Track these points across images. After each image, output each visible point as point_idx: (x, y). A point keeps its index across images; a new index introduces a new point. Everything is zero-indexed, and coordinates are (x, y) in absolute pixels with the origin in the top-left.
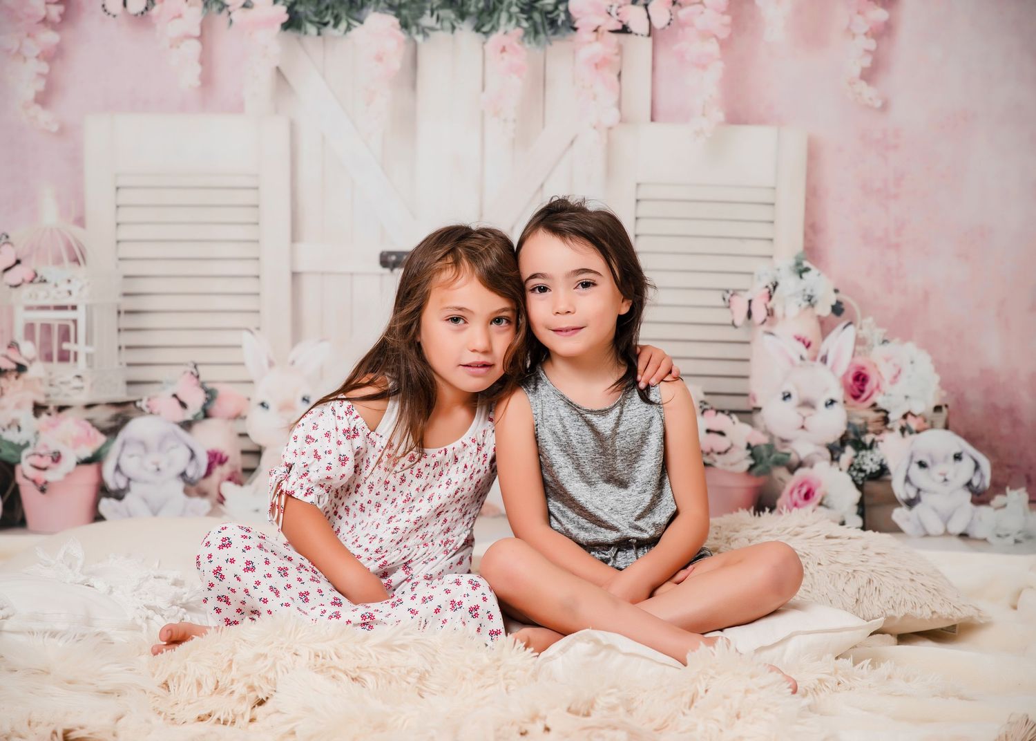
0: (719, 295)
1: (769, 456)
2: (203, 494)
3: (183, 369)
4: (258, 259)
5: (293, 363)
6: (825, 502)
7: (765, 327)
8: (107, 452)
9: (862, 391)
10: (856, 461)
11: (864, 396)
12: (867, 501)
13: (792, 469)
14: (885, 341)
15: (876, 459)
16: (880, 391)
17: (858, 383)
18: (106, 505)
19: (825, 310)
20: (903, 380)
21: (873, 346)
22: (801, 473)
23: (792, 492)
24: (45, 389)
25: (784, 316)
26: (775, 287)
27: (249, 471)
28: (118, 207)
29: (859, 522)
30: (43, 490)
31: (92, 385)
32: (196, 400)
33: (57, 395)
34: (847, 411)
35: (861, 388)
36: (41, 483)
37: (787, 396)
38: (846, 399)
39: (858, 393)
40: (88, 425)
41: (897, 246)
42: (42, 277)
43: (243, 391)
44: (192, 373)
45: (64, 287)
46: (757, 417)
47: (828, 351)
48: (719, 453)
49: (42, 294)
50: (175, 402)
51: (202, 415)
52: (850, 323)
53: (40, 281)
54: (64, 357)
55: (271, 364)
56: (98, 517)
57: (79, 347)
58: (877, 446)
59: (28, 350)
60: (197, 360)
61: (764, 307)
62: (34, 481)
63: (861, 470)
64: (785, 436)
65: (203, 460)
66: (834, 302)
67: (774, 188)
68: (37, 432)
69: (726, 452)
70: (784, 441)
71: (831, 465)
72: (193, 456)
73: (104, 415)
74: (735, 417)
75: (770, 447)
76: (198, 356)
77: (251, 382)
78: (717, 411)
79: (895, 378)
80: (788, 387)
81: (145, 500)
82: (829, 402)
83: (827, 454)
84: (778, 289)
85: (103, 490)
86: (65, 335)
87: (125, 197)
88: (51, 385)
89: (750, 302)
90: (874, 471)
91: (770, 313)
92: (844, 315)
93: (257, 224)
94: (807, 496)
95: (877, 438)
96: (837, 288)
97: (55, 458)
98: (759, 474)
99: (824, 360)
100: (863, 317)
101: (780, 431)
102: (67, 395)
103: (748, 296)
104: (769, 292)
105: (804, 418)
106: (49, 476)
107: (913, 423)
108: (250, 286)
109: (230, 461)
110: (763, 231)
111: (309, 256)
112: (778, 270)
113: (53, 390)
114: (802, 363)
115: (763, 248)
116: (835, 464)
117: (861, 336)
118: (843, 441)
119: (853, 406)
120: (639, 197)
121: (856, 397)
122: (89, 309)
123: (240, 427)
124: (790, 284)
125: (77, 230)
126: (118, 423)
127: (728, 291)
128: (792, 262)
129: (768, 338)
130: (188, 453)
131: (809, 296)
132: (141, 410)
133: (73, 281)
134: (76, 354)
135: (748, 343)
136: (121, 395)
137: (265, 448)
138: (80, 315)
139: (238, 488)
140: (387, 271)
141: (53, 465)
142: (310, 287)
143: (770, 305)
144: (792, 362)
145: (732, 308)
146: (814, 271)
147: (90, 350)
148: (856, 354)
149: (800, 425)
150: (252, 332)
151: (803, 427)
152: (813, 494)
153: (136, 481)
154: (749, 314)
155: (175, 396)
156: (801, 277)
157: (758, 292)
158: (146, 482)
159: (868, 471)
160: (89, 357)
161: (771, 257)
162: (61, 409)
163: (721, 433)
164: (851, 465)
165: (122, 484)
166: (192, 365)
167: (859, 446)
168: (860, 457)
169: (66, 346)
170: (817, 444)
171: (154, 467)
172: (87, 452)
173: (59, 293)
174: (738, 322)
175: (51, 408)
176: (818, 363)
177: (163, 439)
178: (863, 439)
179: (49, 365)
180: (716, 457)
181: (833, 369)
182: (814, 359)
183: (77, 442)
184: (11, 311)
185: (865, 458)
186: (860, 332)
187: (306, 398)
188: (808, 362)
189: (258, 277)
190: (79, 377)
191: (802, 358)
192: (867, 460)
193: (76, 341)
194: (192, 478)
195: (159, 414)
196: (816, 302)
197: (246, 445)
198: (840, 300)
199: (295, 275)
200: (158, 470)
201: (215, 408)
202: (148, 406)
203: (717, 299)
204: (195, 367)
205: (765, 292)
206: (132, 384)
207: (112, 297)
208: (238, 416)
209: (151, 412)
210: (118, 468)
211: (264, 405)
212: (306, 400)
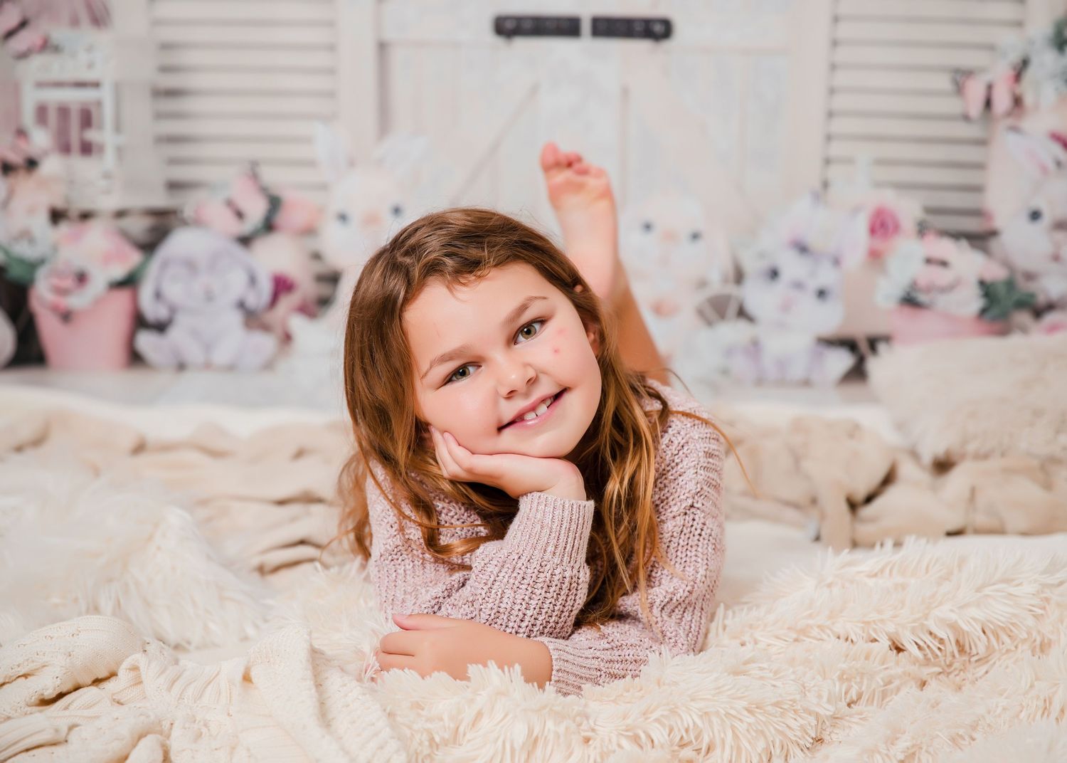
0: (947, 77)
1: (1008, 296)
2: (266, 328)
4: (332, 24)
5: (379, 162)
7: (1010, 121)
13: (1038, 313)
22: (1051, 318)
24: (62, 189)
25: (1037, 105)
26: (1025, 63)
27: (324, 302)
31: (123, 185)
32: (256, 209)
33: (79, 197)
37: (1035, 216)
42: (54, 43)
43: (314, 198)
44: (249, 174)
45: (84, 57)
46: (994, 244)
48: (941, 290)
49: (57, 66)
50: (229, 213)
54: (87, 149)
55: (351, 163)
56: (135, 358)
57: (103, 135)
59: (40, 139)
60: (255, 157)
61: (1009, 92)
64: (1031, 270)
65: (266, 287)
68: (55, 248)
69: (950, 288)
70: (1030, 276)
72: (253, 280)
73: (138, 226)
74: (964, 243)
75: (1010, 284)
76: (257, 152)
77: (325, 187)
78: (941, 234)
81: (194, 335)
84: (1029, 67)
85: (139, 322)
86: (87, 119)
88: (71, 186)
89: (990, 88)
91: (1017, 101)
98: (994, 319)
101: (1023, 262)
102: (90, 198)
103: (986, 79)
104: (1016, 73)
105: (1059, 245)
108: (321, 59)
112: (1031, 42)
113: (74, 193)
114: (1059, 170)
122: (118, 88)
123: (313, 244)
124: (1045, 62)
126: (156, 236)
127: (960, 72)
128: (1049, 31)
129: (1012, 138)
130: (247, 278)
133: (95, 49)
134: (101, 145)
135: (985, 142)
136: (160, 200)
137: (345, 272)
138: (105, 94)
139: (309, 322)
140: (500, 42)
142: (400, 62)
143: (1018, 89)
144: (1044, 170)
145: (965, 93)
147: (121, 140)
149: (1052, 255)
150: (327, 122)
151: (1056, 258)
153: (182, 311)
154: (988, 103)
155: (230, 203)
156: (1062, 52)
157: (1000, 73)
158: (195, 312)
160: (120, 151)
161: (1020, 24)
162: (86, 216)
163: (944, 264)
165: (163, 313)
166: (249, 163)
169: (88, 135)
171: (204, 294)
172: (119, 272)
173: (77, 65)
174: (972, 114)
175: (73, 214)
177: (215, 258)
179: (67, 159)
180: (937, 294)
183: (107, 259)
184: (16, 90)
187: (398, 208)
189: (333, 48)
190: (106, 176)
191: (1059, 164)
193: (101, 129)
194: (252, 309)
195: (209, 226)
199: (382, 46)
200: (209, 297)
201: (281, 219)
203: (943, 82)
204: (254, 165)
205: (1011, 73)
206: (174, 186)
207: (145, 71)
208: (309, 231)
209: (198, 223)
210: (158, 295)
211: (343, 218)
212: (397, 210)
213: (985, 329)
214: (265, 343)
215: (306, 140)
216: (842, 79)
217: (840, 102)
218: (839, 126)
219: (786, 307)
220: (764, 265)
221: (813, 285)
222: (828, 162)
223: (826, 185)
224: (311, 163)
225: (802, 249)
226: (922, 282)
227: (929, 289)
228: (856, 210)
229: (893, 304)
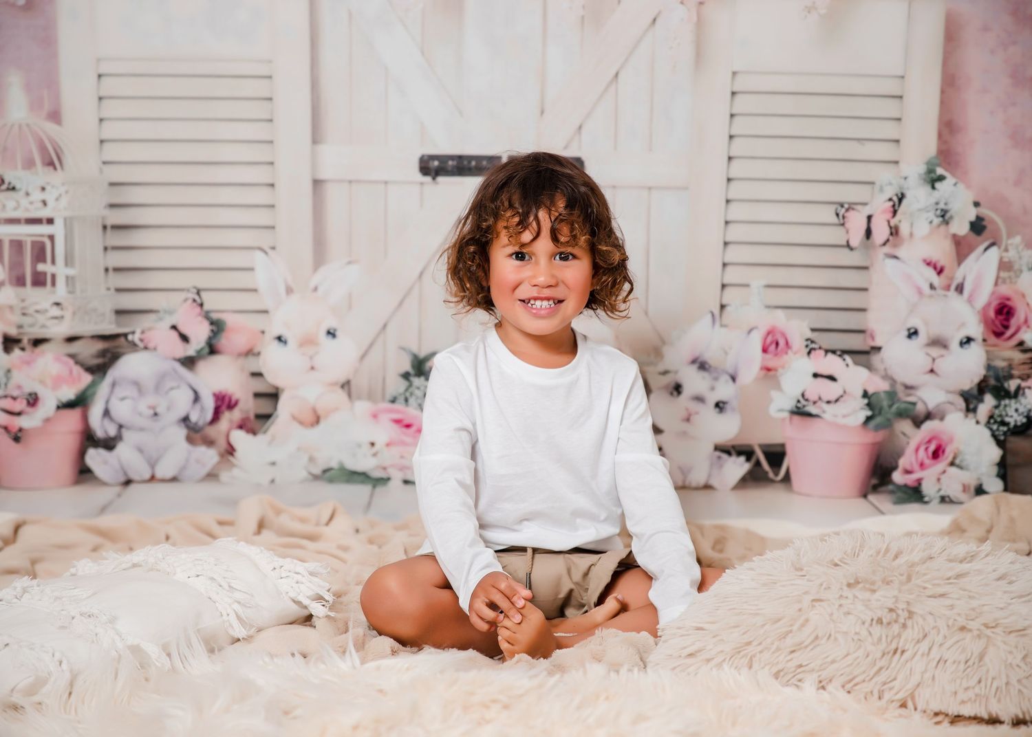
0: (831, 210)
1: (890, 406)
2: (210, 443)
3: (183, 295)
4: (272, 163)
5: (316, 289)
6: (957, 461)
7: (886, 249)
8: (94, 394)
9: (1007, 327)
10: (997, 412)
11: (1009, 333)
12: (1010, 460)
13: (918, 422)
15: (1021, 409)
16: (1028, 327)
17: (1001, 317)
18: (94, 458)
19: (961, 227)
21: (1021, 271)
22: (928, 426)
23: (917, 450)
24: (16, 318)
25: (911, 235)
26: (900, 200)
27: (265, 417)
28: (100, 99)
29: (999, 484)
30: (17, 439)
31: (74, 313)
32: (200, 333)
33: (32, 325)
34: (987, 352)
35: (1005, 323)
36: (15, 429)
37: (913, 333)
38: (986, 337)
39: (1001, 329)
40: (71, 362)
42: (9, 183)
43: (255, 322)
44: (194, 301)
45: (37, 196)
46: (875, 359)
47: (964, 279)
48: (828, 402)
49: (11, 204)
50: (174, 334)
51: (207, 350)
52: (993, 244)
53: (8, 189)
54: (39, 280)
55: (289, 291)
56: (83, 473)
57: (57, 268)
58: (1024, 394)
60: (200, 286)
61: (886, 223)
62: (6, 428)
63: (1003, 423)
64: (909, 382)
65: (209, 404)
66: (973, 218)
67: (903, 77)
68: (9, 371)
69: (837, 401)
70: (909, 388)
71: (966, 416)
72: (197, 398)
73: (88, 350)
74: (848, 358)
75: (892, 395)
76: (201, 280)
77: (266, 312)
78: (827, 351)
80: (915, 322)
81: (140, 450)
82: (965, 340)
83: (962, 404)
84: (905, 202)
85: (89, 439)
86: (40, 253)
87: (109, 87)
88: (24, 314)
89: (869, 218)
90: (1019, 424)
91: (894, 231)
92: (986, 234)
93: (271, 121)
94: (936, 455)
95: (1024, 384)
96: (977, 200)
97: (31, 401)
98: (878, 428)
99: (960, 289)
100: (1010, 236)
101: (903, 376)
102: (43, 326)
103: (867, 211)
104: (894, 206)
105: (934, 360)
106: (24, 422)
108: (261, 196)
109: (240, 405)
110: (889, 130)
111: (333, 160)
112: (906, 178)
113: (26, 321)
114: (933, 292)
115: (885, 152)
116: (971, 415)
117: (1006, 260)
118: (982, 388)
119: (995, 346)
120: (735, 90)
121: (998, 335)
122: (68, 222)
123: (253, 365)
124: (919, 197)
125: (50, 127)
126: (106, 360)
127: (842, 206)
128: (922, 169)
129: (891, 263)
130: (191, 395)
131: (942, 210)
132: (134, 345)
133: (48, 188)
134: (53, 276)
135: (866, 268)
136: (110, 328)
137: (283, 390)
138: (58, 229)
139: (250, 437)
140: (428, 179)
141: (29, 409)
142: (335, 197)
143: (893, 222)
144: (920, 292)
145: (847, 225)
146: (950, 180)
147: (71, 272)
148: (1000, 281)
149: (929, 368)
150: (266, 253)
151: (932, 371)
152: (943, 452)
153: (128, 428)
154: (868, 233)
155: (174, 327)
156: (933, 188)
158: (142, 429)
159: (1012, 424)
160: (69, 280)
161: (897, 162)
162: (37, 342)
163: (832, 378)
164: (991, 417)
165: (112, 431)
166: (195, 291)
167: (1001, 393)
168: (1002, 408)
169: (41, 267)
170: (949, 392)
171: (152, 412)
172: (69, 394)
173: (31, 203)
174: (852, 244)
175: (25, 342)
176: (952, 293)
177: (161, 380)
178: (1006, 385)
179: (20, 290)
180: (825, 406)
181: (970, 301)
182: (948, 288)
183: (58, 382)
185: (1008, 409)
186: (1005, 254)
187: (332, 331)
188: (940, 292)
189: (272, 185)
190: (57, 304)
191: (932, 287)
192: (1011, 411)
193: (53, 262)
194: (196, 424)
195: (155, 349)
196: (951, 217)
197: (260, 387)
198: (981, 215)
199: (317, 183)
200: (156, 414)
201: (223, 342)
202: (141, 340)
203: (828, 215)
204: (198, 293)
206: (121, 313)
207: (95, 208)
208: (251, 353)
209: (146, 347)
210: (107, 413)
211: (281, 339)
212: (331, 334)
213: (870, 437)
214: (209, 456)
215: (250, 269)
216: (736, 212)
217: (734, 233)
218: (733, 255)
219: (688, 418)
220: (669, 380)
221: (712, 398)
222: (724, 287)
223: (723, 307)
224: (253, 290)
225: (703, 366)
226: (812, 396)
227: (816, 402)
228: (750, 331)
229: (786, 415)
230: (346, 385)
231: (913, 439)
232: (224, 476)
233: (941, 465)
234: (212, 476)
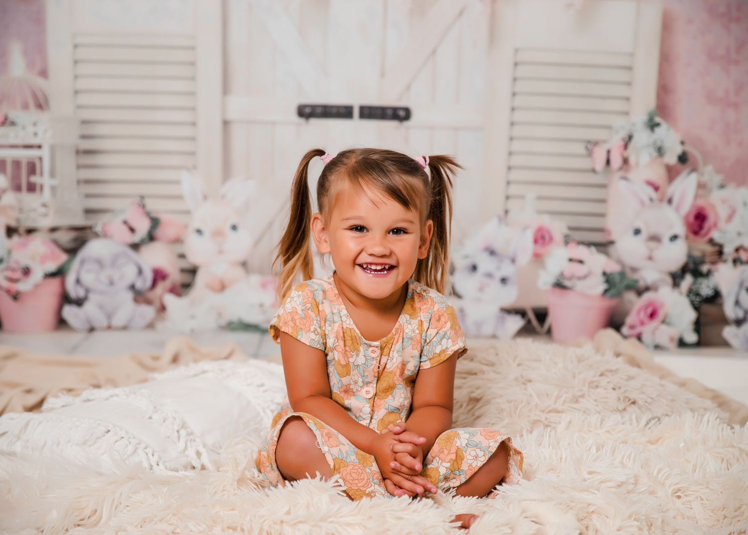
0: (582, 145)
1: (621, 282)
2: (149, 302)
3: (131, 200)
4: (194, 109)
5: (223, 197)
6: (668, 320)
7: (621, 173)
9: (702, 228)
10: (694, 287)
11: (703, 232)
12: (702, 320)
13: (640, 292)
14: (722, 187)
15: (711, 285)
16: (717, 228)
17: (698, 221)
18: (69, 312)
19: (671, 158)
20: (737, 220)
21: (712, 190)
22: (647, 296)
23: (639, 312)
24: (15, 214)
25: (637, 164)
26: (630, 137)
27: (186, 286)
28: (76, 62)
29: (695, 337)
30: (15, 299)
31: (55, 212)
32: (143, 227)
33: (26, 219)
35: (701, 225)
36: (14, 292)
37: (637, 232)
39: (698, 229)
40: (54, 245)
41: (736, 105)
42: (11, 120)
44: (139, 204)
45: (31, 129)
46: (611, 249)
47: (673, 194)
48: (579, 278)
49: (12, 135)
50: (125, 229)
52: (693, 170)
53: (10, 124)
54: (32, 188)
55: (205, 197)
56: (61, 323)
57: (44, 179)
58: (712, 275)
60: (143, 193)
61: (620, 156)
62: (8, 292)
63: (698, 295)
64: (635, 265)
65: (149, 276)
66: (680, 153)
67: (632, 54)
68: (9, 252)
69: (585, 277)
70: (634, 270)
71: (673, 290)
72: (140, 272)
73: (65, 238)
74: (593, 249)
75: (622, 274)
76: (145, 190)
78: (579, 243)
79: (730, 218)
80: (639, 224)
81: (101, 308)
82: (673, 237)
83: (669, 280)
84: (633, 140)
85: (65, 299)
86: (32, 169)
87: (81, 54)
88: (21, 212)
89: (609, 152)
90: (709, 297)
91: (626, 161)
92: (689, 163)
93: (194, 79)
94: (652, 315)
95: (713, 268)
96: (683, 140)
97: (25, 272)
98: (613, 297)
99: (670, 201)
100: (706, 163)
101: (631, 260)
102: (34, 220)
103: (607, 147)
104: (625, 143)
105: (652, 250)
106: (20, 287)
107: (743, 256)
108: (187, 131)
110: (622, 91)
111: (237, 107)
112: (634, 124)
113: (22, 216)
114: (651, 203)
115: (619, 106)
116: (676, 289)
117: (702, 181)
118: (684, 270)
119: (694, 241)
120: (517, 61)
121: (696, 233)
122: (53, 149)
123: (179, 249)
124: (643, 137)
125: (40, 82)
126: (77, 244)
127: (590, 142)
128: (645, 118)
129: (623, 183)
130: (136, 270)
131: (659, 147)
132: (96, 234)
133: (38, 124)
134: (41, 186)
135: (605, 186)
136: (80, 221)
137: (199, 268)
138: (45, 153)
139: (177, 298)
140: (302, 121)
141: (24, 278)
142: (238, 134)
143: (626, 154)
144: (642, 203)
145: (594, 156)
146: (664, 126)
147: (54, 182)
149: (648, 256)
150: (189, 171)
151: (650, 258)
152: (657, 314)
153: (93, 292)
154: (608, 162)
155: (125, 222)
156: (653, 131)
157: (615, 143)
158: (102, 293)
159: (704, 296)
160: (53, 189)
161: (626, 113)
162: (30, 231)
163: (581, 262)
164: (690, 290)
165: (81, 293)
166: (139, 197)
167: (697, 274)
168: (698, 283)
169: (33, 179)
170: (661, 272)
171: (108, 281)
172: (52, 267)
173: (26, 134)
174: (598, 169)
175: (22, 230)
176: (665, 205)
177: (116, 258)
178: (700, 268)
179: (19, 195)
180: (576, 281)
181: (677, 209)
182: (661, 200)
183: (44, 259)
185: (702, 285)
186: (702, 178)
187: (235, 226)
188: (657, 203)
189: (194, 124)
190: (44, 205)
192: (704, 287)
193: (42, 174)
194: (140, 290)
195: (112, 237)
196: (665, 152)
197: (184, 264)
198: (686, 151)
199: (226, 123)
200: (111, 283)
201: (159, 232)
202: (102, 231)
203: (580, 149)
204: (142, 198)
205: (622, 143)
206: (89, 212)
207: (72, 139)
208: (178, 241)
209: (105, 235)
210: (78, 281)
211: (199, 232)
212: (234, 228)
213: (607, 303)
214: (149, 312)
215: (177, 182)
216: (517, 146)
217: (516, 161)
218: (515, 175)
219: (481, 289)
220: (468, 262)
221: (499, 275)
222: (508, 198)
223: (506, 212)
224: (180, 197)
225: (492, 253)
226: (567, 273)
227: (571, 278)
228: (525, 228)
229: (548, 287)
230: (244, 264)
231: (636, 304)
232: (159, 326)
233: (655, 323)
234: (151, 326)
